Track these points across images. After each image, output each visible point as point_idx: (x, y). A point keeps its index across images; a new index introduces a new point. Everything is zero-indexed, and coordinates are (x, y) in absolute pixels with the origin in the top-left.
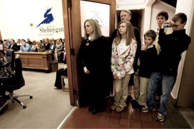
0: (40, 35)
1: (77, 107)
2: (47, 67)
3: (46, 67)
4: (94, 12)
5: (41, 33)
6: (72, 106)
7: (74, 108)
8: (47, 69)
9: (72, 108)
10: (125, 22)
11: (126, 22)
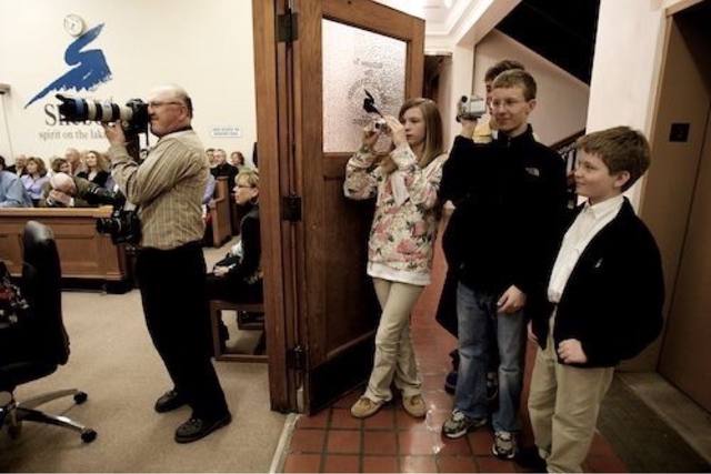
0: (44, 136)
1: (298, 417)
2: (117, 268)
3: (110, 270)
4: (363, 64)
5: (52, 129)
6: (278, 415)
7: (291, 420)
8: (115, 275)
9: (284, 422)
10: (418, 104)
11: (423, 106)
